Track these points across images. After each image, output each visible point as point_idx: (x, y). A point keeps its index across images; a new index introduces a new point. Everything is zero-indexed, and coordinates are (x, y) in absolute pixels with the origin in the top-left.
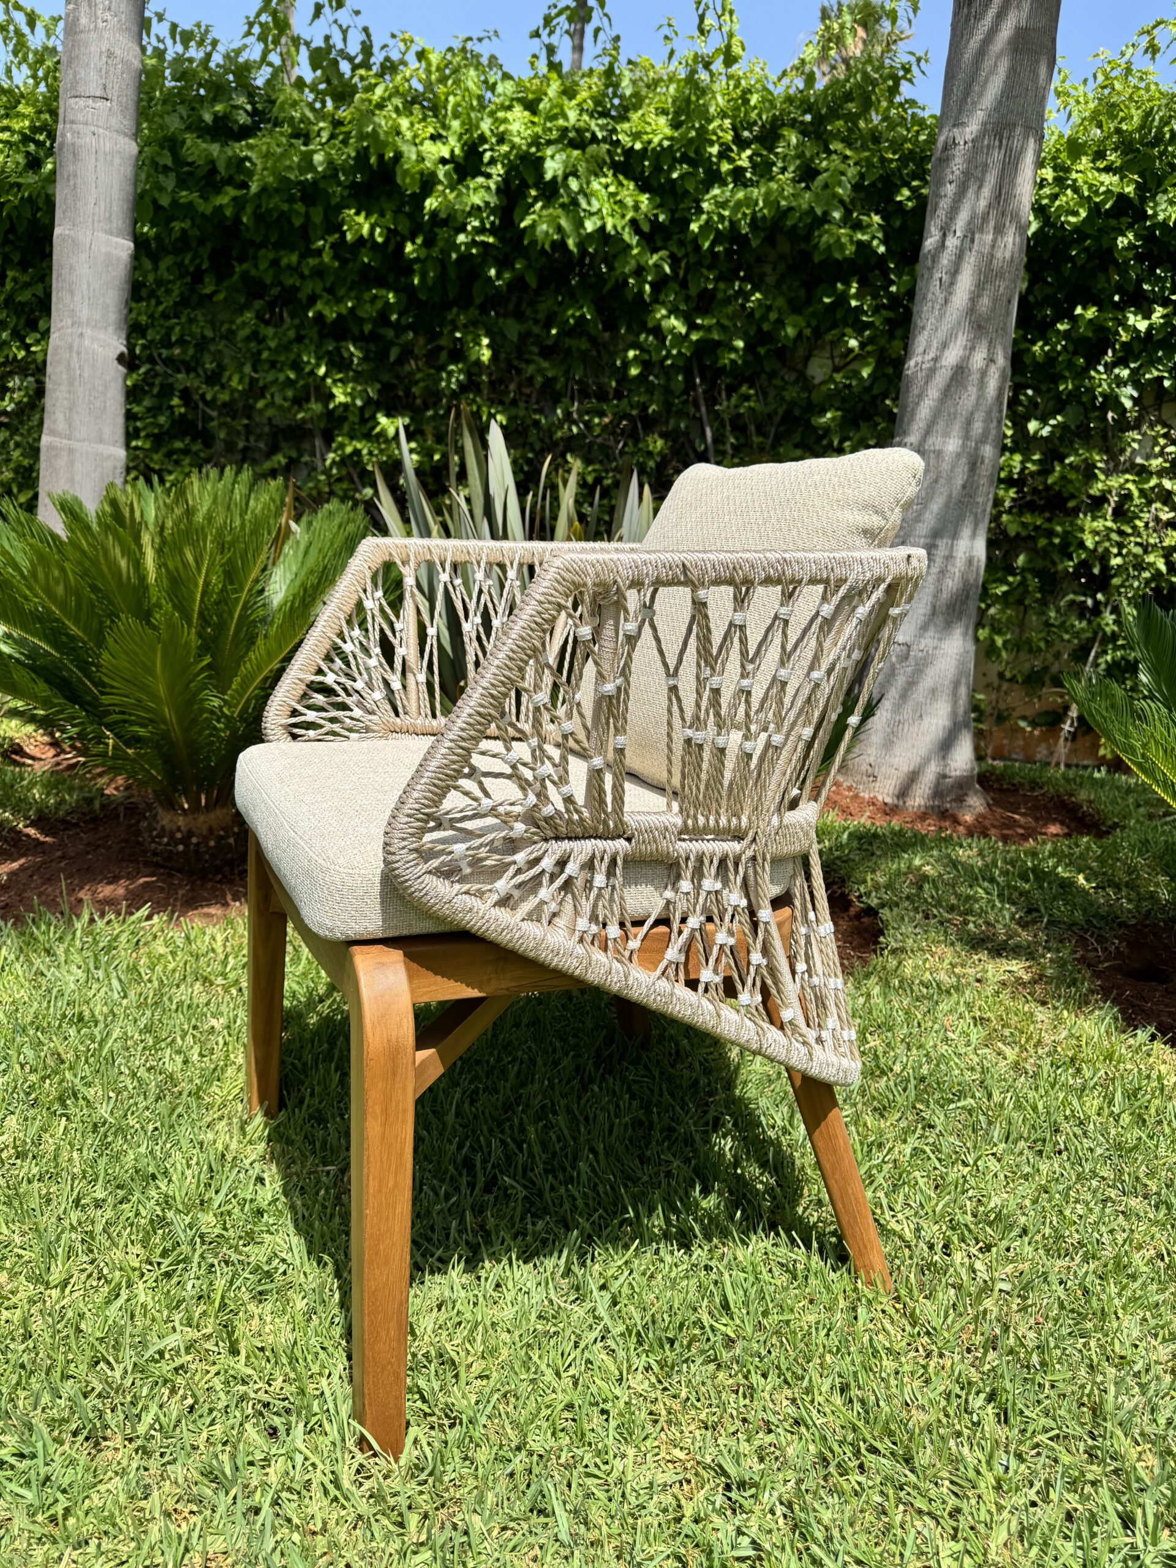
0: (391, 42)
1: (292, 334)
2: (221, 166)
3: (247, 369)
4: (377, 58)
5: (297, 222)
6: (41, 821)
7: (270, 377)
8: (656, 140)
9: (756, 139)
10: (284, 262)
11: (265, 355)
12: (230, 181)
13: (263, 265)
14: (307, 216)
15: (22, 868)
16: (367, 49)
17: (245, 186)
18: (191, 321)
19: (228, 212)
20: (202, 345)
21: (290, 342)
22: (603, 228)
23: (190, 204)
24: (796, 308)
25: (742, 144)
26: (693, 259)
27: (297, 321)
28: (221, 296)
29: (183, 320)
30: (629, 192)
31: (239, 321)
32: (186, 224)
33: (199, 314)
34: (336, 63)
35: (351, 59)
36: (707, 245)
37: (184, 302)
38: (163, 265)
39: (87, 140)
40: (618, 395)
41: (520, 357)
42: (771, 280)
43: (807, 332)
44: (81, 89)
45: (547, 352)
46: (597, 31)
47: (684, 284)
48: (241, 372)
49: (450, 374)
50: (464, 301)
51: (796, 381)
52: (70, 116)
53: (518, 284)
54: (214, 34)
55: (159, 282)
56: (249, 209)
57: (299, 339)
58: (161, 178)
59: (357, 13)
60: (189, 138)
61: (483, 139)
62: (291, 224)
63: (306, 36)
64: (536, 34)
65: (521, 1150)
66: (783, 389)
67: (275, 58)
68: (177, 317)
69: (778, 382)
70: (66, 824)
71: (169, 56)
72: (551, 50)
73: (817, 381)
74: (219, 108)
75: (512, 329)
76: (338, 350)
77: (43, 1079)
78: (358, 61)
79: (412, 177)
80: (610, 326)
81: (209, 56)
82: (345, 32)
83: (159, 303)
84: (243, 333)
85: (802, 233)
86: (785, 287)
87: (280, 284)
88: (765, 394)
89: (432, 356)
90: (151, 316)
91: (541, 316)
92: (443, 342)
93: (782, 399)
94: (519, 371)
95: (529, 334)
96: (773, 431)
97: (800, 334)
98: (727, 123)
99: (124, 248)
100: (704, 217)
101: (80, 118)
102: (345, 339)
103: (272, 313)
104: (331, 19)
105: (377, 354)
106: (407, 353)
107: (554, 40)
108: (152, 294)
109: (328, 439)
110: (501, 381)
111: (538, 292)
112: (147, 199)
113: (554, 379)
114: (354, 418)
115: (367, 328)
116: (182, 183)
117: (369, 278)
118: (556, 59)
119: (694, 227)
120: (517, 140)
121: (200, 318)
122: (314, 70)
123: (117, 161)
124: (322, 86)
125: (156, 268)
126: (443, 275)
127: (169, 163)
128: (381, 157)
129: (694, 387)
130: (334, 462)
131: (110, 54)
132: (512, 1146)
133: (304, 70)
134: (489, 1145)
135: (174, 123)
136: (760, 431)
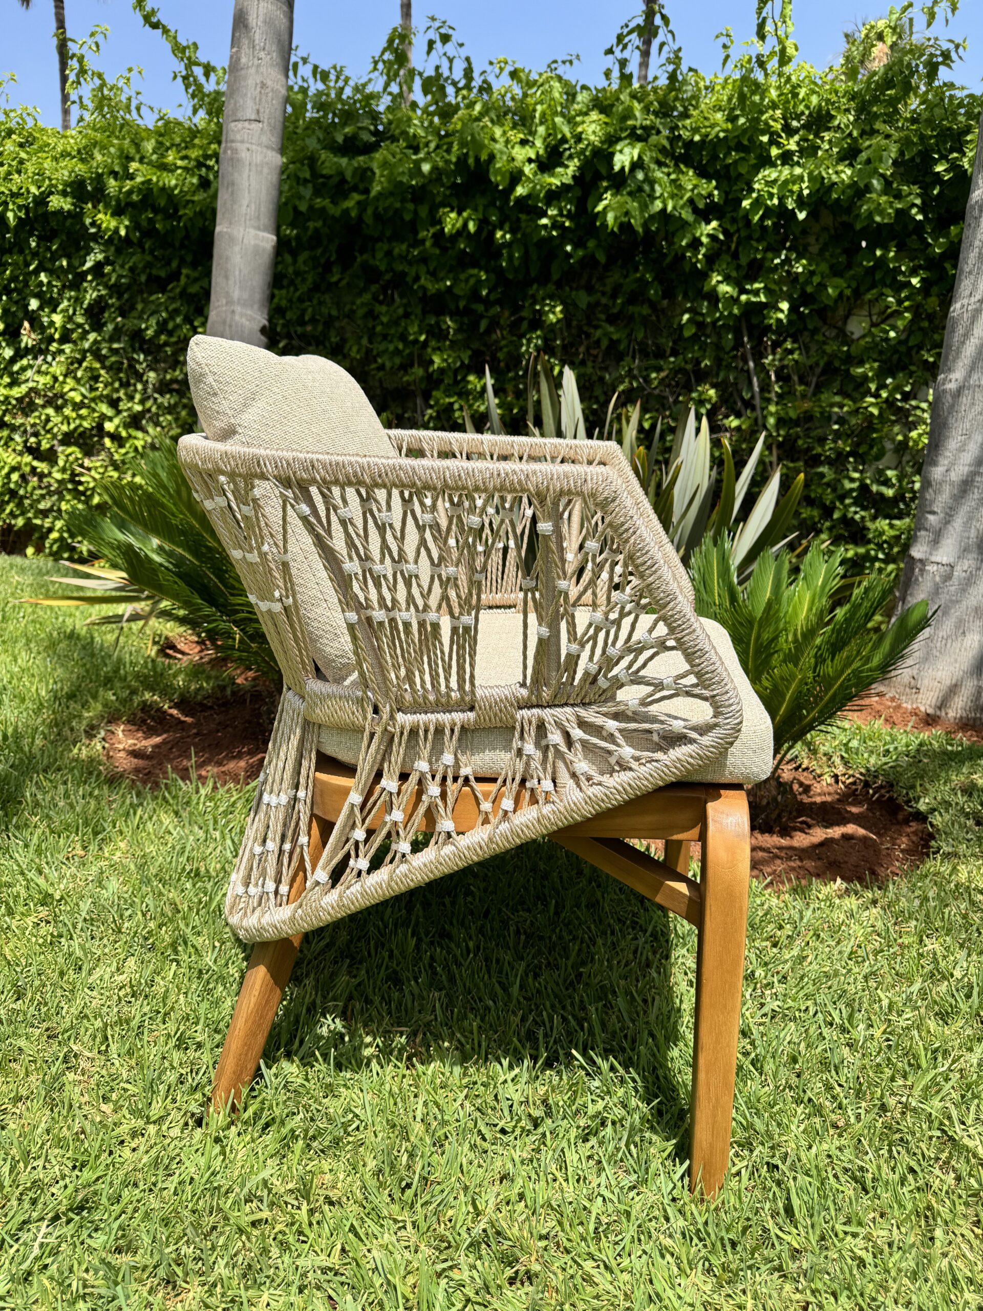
0: (489, 68)
1: (401, 311)
2: (348, 175)
3: (365, 341)
4: (477, 83)
5: (407, 217)
6: (183, 703)
7: (382, 347)
8: (713, 133)
9: (803, 127)
10: (396, 251)
11: (379, 328)
12: (355, 189)
13: (380, 255)
14: (416, 213)
15: (164, 742)
16: (468, 73)
17: (367, 191)
18: (320, 303)
19: (353, 214)
20: (329, 322)
21: (399, 318)
22: (664, 210)
23: (323, 209)
24: (836, 272)
25: (789, 131)
26: (744, 233)
27: (405, 301)
28: (344, 282)
29: (315, 302)
30: (689, 179)
31: (359, 302)
32: (319, 224)
33: (327, 298)
34: (442, 88)
35: (454, 84)
36: (757, 218)
37: (316, 288)
38: (301, 259)
39: (244, 155)
40: (674, 353)
41: (589, 324)
42: (814, 249)
43: (848, 292)
44: (239, 115)
45: (612, 319)
46: (662, 45)
47: (735, 256)
48: (359, 344)
49: (529, 341)
50: (544, 278)
51: (836, 337)
52: (231, 137)
53: (589, 262)
54: (347, 72)
55: (297, 273)
56: (370, 211)
57: (407, 315)
58: (301, 189)
59: (461, 45)
60: (324, 155)
61: (564, 140)
62: (402, 219)
63: (419, 68)
64: (610, 51)
65: (582, 1029)
66: (824, 343)
67: (394, 88)
68: (310, 300)
69: (819, 337)
70: (203, 707)
71: (312, 92)
72: (623, 63)
73: (855, 336)
74: (347, 130)
75: (583, 299)
76: (438, 324)
77: (160, 926)
78: (461, 85)
79: (503, 175)
80: (669, 294)
81: (342, 89)
82: (451, 61)
83: (296, 290)
84: (361, 312)
85: (845, 204)
86: (827, 254)
87: (392, 270)
88: (807, 349)
89: (514, 327)
90: (290, 301)
91: (608, 289)
92: (524, 314)
93: (824, 352)
94: (588, 336)
95: (598, 303)
96: (814, 380)
97: (841, 295)
98: (778, 113)
99: (269, 240)
100: (754, 195)
101: (238, 137)
102: (444, 314)
103: (385, 294)
104: (441, 52)
105: (469, 327)
106: (494, 324)
107: (626, 54)
108: (292, 283)
109: (427, 396)
110: (572, 345)
111: (607, 267)
112: (290, 207)
113: (618, 341)
114: (448, 380)
115: (462, 304)
116: (317, 193)
117: (464, 262)
118: (627, 71)
119: (746, 203)
120: (592, 138)
121: (328, 300)
122: (425, 95)
123: (266, 170)
124: (432, 108)
125: (295, 262)
126: (526, 256)
127: (307, 175)
128: (477, 159)
129: (742, 345)
130: (431, 417)
131: (263, 85)
132: (573, 1023)
133: (418, 96)
134: (551, 1020)
135: (312, 144)
136: (802, 381)
